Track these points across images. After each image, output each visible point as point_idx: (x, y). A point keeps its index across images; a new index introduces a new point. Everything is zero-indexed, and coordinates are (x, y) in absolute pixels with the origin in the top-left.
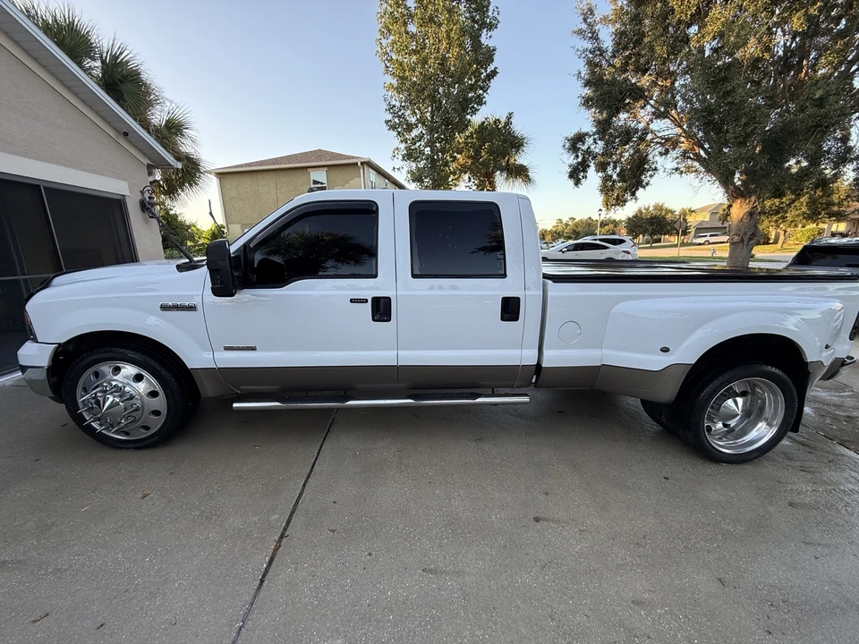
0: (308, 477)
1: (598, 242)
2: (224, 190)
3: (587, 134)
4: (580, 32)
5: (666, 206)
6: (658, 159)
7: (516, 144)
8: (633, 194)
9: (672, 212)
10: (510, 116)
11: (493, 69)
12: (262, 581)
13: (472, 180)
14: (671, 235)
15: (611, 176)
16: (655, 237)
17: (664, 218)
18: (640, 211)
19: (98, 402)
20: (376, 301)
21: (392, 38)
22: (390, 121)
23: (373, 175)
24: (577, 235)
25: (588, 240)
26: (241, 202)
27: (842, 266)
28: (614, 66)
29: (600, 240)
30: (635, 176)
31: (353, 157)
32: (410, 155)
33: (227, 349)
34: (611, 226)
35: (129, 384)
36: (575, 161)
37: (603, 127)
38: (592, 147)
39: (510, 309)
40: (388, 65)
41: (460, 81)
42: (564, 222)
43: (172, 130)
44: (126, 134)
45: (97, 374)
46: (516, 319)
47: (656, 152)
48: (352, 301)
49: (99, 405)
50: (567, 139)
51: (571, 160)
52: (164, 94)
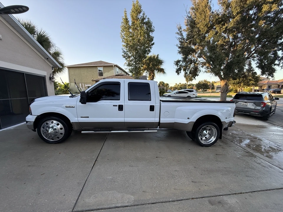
0: (101, 149)
1: (185, 91)
2: (70, 72)
3: (181, 60)
4: (178, 33)
5: (207, 80)
6: (201, 68)
7: (160, 62)
8: (194, 78)
9: (210, 82)
10: (158, 55)
11: (153, 42)
12: (92, 168)
13: (147, 73)
14: (209, 89)
15: (187, 73)
16: (205, 90)
17: (207, 84)
18: (200, 82)
19: (47, 131)
20: (119, 106)
21: (125, 33)
22: (123, 55)
23: (117, 69)
24: (181, 88)
25: (183, 90)
26: (75, 76)
27: (245, 100)
28: (187, 43)
29: (186, 91)
30: (194, 73)
31: (112, 64)
32: (129, 65)
33: (81, 117)
34: (192, 86)
35: (55, 126)
36: (177, 68)
37: (185, 59)
38: (182, 64)
39: (152, 108)
40: (123, 40)
41: (144, 45)
42: (178, 84)
43: (56, 55)
44: (47, 59)
45: (47, 124)
46: (154, 111)
47: (200, 66)
48: (113, 106)
49: (48, 131)
50: (175, 61)
51: (176, 67)
52: (56, 45)
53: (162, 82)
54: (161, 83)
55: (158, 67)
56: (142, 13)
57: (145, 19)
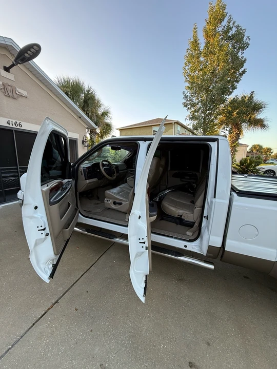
0: (86, 271)
7: (257, 108)
11: (243, 70)
12: (33, 325)
13: (226, 128)
21: (191, 65)
22: (185, 103)
23: (179, 128)
31: (171, 121)
40: (187, 78)
43: (104, 115)
44: (80, 117)
53: (258, 145)
54: (254, 147)
55: (250, 117)
56: (226, 19)
57: (231, 29)
